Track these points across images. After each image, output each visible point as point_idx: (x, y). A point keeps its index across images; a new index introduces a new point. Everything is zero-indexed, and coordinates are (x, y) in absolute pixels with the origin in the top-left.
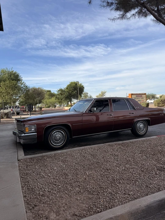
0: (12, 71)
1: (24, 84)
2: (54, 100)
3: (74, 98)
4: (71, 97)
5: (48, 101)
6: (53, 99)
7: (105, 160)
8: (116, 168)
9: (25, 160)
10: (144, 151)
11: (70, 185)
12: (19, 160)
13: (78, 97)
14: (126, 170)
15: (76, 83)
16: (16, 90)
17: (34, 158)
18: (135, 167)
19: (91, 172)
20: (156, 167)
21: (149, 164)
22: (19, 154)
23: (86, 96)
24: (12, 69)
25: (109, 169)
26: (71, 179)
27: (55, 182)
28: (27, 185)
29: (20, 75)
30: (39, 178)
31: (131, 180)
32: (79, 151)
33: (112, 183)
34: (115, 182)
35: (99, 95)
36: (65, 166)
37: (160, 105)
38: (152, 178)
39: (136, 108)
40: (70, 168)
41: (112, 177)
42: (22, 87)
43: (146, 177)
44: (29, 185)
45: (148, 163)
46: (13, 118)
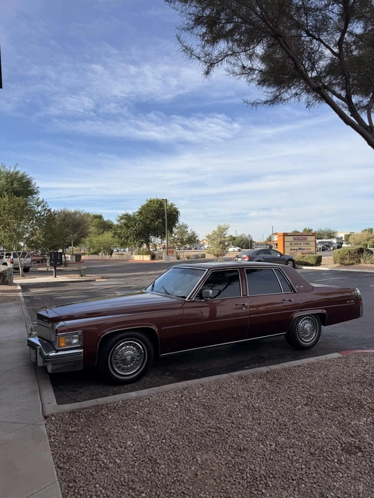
0: (17, 173)
1: (42, 204)
2: (111, 239)
3: (156, 235)
4: (149, 233)
5: (95, 239)
6: (108, 236)
7: (233, 423)
8: (259, 446)
9: (60, 417)
10: (315, 399)
11: (164, 490)
12: (46, 417)
13: (164, 233)
14: (278, 452)
15: (161, 203)
16: (23, 218)
17: (79, 410)
18: (297, 443)
19: (205, 456)
20: (340, 442)
21: (326, 434)
22: (45, 398)
23: (183, 232)
24: (15, 168)
25: (244, 449)
26: (166, 474)
27: (133, 481)
28: (72, 490)
29: (33, 182)
30: (96, 470)
31: (290, 478)
32: (176, 393)
33: (250, 486)
34: (258, 483)
35: (213, 234)
36: (151, 438)
37: (347, 262)
38: (333, 472)
39: (296, 288)
40: (160, 442)
41: (251, 469)
42: (38, 212)
43: (319, 471)
44: (77, 491)
45: (324, 433)
46: (16, 285)
